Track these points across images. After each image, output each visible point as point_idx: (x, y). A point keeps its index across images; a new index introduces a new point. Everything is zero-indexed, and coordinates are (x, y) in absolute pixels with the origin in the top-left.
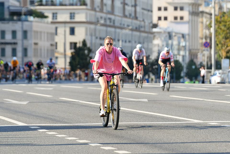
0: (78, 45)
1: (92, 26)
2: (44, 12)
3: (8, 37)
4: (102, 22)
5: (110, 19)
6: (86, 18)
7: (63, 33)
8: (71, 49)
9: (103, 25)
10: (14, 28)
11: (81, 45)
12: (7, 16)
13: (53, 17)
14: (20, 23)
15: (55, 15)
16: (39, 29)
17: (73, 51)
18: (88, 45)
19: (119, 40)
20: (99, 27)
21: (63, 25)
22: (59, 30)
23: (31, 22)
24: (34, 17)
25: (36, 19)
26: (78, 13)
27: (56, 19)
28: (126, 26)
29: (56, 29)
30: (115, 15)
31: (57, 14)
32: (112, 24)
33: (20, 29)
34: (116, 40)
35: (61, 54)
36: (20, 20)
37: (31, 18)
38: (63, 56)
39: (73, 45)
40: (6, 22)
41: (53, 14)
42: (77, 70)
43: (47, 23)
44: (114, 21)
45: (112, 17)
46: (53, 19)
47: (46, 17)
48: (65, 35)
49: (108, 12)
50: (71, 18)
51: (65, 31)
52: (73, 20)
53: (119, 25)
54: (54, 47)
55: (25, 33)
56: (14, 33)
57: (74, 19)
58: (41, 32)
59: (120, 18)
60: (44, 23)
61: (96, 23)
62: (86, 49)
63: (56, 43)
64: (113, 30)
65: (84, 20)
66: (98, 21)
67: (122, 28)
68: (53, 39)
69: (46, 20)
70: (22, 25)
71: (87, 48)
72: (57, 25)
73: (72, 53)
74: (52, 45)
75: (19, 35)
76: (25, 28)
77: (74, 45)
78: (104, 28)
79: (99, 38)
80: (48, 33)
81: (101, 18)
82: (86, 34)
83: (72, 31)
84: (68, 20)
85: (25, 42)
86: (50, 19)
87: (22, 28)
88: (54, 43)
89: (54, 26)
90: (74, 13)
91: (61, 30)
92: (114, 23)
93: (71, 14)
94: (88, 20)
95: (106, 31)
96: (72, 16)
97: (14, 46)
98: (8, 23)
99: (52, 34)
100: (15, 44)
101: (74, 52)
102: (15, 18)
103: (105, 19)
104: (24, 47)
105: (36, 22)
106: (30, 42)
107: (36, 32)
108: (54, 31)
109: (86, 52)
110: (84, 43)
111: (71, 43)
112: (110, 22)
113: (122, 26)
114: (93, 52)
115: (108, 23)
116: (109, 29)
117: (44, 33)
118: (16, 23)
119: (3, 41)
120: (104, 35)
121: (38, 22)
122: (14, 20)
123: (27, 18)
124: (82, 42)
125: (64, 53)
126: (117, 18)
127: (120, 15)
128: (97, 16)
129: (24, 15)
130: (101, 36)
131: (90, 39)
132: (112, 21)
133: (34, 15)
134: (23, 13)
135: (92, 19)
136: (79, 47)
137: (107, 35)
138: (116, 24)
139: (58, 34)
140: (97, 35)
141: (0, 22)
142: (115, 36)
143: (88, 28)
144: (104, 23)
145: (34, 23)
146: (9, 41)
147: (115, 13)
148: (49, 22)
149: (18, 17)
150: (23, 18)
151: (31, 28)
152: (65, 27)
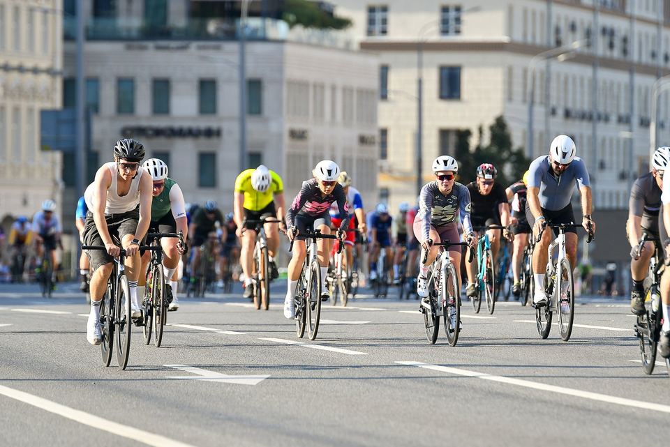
0: (473, 142)
1: (535, 64)
2: (334, 6)
3: (184, 107)
4: (576, 44)
5: (609, 33)
6: (510, 29)
7: (413, 89)
9: (578, 58)
10: (205, 71)
11: (486, 141)
12: (178, 18)
13: (371, 22)
14: (231, 47)
15: (378, 16)
16: (311, 76)
18: (517, 142)
19: (645, 123)
20: (560, 67)
21: (413, 56)
22: (395, 80)
23: (281, 42)
24: (291, 25)
25: (300, 32)
26: (476, 9)
27: (384, 32)
29: (384, 70)
30: (631, 18)
31: (388, 13)
32: (616, 53)
33: (235, 74)
34: (635, 121)
35: (404, 178)
36: (231, 36)
37: (280, 29)
38: (411, 187)
39: (453, 140)
40: (173, 44)
41: (372, 10)
43: (347, 48)
44: (625, 40)
45: (620, 25)
46: (370, 32)
47: (342, 24)
48: (420, 100)
49: (600, 4)
50: (445, 32)
51: (420, 82)
52: (452, 38)
53: (646, 59)
54: (376, 149)
55: (254, 88)
56: (207, 88)
57: (458, 32)
58: (319, 87)
59: (652, 30)
60: (333, 48)
61: (552, 48)
62: (507, 160)
63: (384, 132)
64: (621, 77)
65: (500, 36)
66: (559, 43)
67: (658, 73)
68: (371, 117)
69: (340, 36)
70: (243, 54)
71: (512, 154)
72: (387, 58)
74: (363, 140)
75: (230, 98)
76: (252, 71)
77: (455, 141)
78: (586, 71)
79: (560, 112)
80: (347, 91)
81: (573, 28)
82: (509, 97)
83: (451, 85)
84: (434, 36)
85: (253, 125)
86: (357, 33)
87: (242, 67)
88: (374, 133)
89: (373, 62)
90: (458, 9)
91: (401, 80)
92: (625, 52)
93: (445, 10)
94: (518, 37)
95: (594, 83)
96: (450, 19)
97: (205, 144)
98: (184, 48)
99: (364, 93)
100: (210, 133)
102: (212, 26)
103: (588, 33)
104: (249, 149)
105: (299, 43)
106: (273, 127)
107: (301, 86)
108: (374, 84)
109: (508, 170)
110: (500, 131)
111: (444, 133)
112: (611, 46)
113: (660, 62)
115: (601, 48)
116: (605, 75)
117: (334, 88)
118: (218, 48)
119: (161, 122)
120: (582, 103)
121: (309, 44)
122: (206, 37)
123: (264, 29)
124: (492, 128)
125: (414, 175)
126: (638, 27)
127: (651, 16)
128: (554, 21)
129: (252, 14)
130: (570, 105)
131: (525, 117)
132: (618, 43)
133: (292, 17)
134: (244, 8)
135: (534, 36)
136: (478, 148)
137: (594, 103)
138: (635, 57)
139: (391, 96)
140: (553, 102)
141: (150, 44)
142: (631, 108)
143: (518, 73)
144: (586, 51)
145: (288, 49)
146: (186, 125)
147: (628, 10)
148: (355, 46)
149: (225, 26)
150: (246, 26)
151: (281, 70)
152: (420, 65)
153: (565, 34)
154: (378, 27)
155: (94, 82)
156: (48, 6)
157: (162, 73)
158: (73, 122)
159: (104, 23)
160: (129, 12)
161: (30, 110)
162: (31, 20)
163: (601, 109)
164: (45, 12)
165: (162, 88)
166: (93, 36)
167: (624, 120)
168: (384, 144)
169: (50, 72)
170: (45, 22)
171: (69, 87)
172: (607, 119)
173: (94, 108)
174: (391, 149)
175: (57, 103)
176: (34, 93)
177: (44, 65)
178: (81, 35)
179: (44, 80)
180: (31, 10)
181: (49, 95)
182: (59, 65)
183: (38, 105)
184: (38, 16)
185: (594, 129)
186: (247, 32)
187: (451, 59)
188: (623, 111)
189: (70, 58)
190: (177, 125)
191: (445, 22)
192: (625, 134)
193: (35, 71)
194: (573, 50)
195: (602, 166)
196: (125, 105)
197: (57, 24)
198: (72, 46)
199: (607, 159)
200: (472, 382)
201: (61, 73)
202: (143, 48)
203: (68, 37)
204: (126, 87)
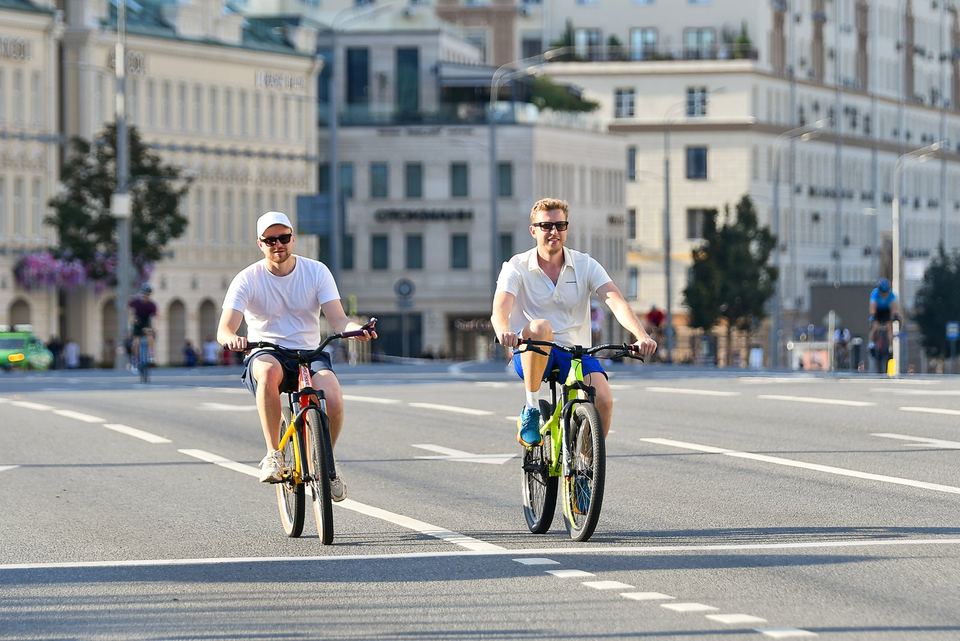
0: (720, 221)
1: (780, 143)
2: (582, 89)
3: (437, 190)
4: (820, 123)
5: (851, 112)
6: (754, 111)
7: (660, 170)
8: (691, 235)
9: (822, 137)
10: (458, 154)
11: (733, 220)
12: (429, 103)
13: (619, 104)
14: (482, 131)
15: (626, 98)
16: (560, 158)
17: (699, 243)
18: (763, 220)
19: (888, 200)
20: (804, 146)
21: (660, 138)
22: (642, 162)
23: (529, 126)
24: (541, 108)
25: (549, 115)
26: (721, 91)
27: (631, 114)
28: (916, 141)
29: (632, 153)
30: (873, 97)
31: (635, 95)
32: (859, 132)
33: (486, 158)
34: (878, 197)
35: (653, 256)
36: (482, 120)
37: (529, 113)
38: (660, 266)
39: (700, 219)
40: (426, 128)
41: (619, 93)
42: (717, 324)
43: (595, 131)
44: (867, 119)
45: (862, 104)
46: (618, 114)
47: (590, 107)
48: (667, 180)
49: (842, 84)
50: (691, 112)
51: (667, 163)
52: (698, 119)
53: (888, 137)
54: (625, 229)
55: (504, 173)
56: (459, 173)
57: (704, 113)
58: (568, 169)
59: (893, 109)
60: (583, 130)
61: (795, 128)
62: (753, 238)
63: (633, 213)
64: (864, 155)
65: (744, 116)
66: (802, 122)
67: (899, 150)
68: (620, 198)
69: (586, 118)
70: (493, 139)
71: (757, 232)
72: (634, 139)
73: (695, 253)
74: (612, 220)
75: (481, 181)
76: (503, 155)
77: (702, 220)
78: (829, 150)
79: (805, 190)
80: (596, 172)
81: (816, 107)
82: (755, 175)
83: (697, 165)
84: (680, 118)
85: (505, 208)
86: (605, 116)
87: (493, 151)
88: (623, 213)
89: (621, 143)
90: (704, 91)
91: (649, 162)
92: (867, 130)
93: (691, 91)
94: (763, 117)
95: (837, 160)
96: (696, 100)
97: (457, 227)
98: (435, 133)
99: (612, 175)
100: (462, 216)
101: (704, 249)
102: (463, 111)
103: (831, 113)
104: (502, 230)
105: (548, 126)
106: (524, 208)
107: (550, 168)
108: (622, 164)
109: (754, 247)
110: (746, 210)
111: (692, 213)
112: (854, 124)
113: (902, 139)
114: (784, 249)
115: (844, 127)
116: (848, 153)
117: (582, 170)
118: (469, 133)
119: (414, 206)
120: (826, 180)
121: (558, 127)
122: (458, 121)
123: (512, 112)
124: (738, 207)
125: (662, 254)
126: (880, 106)
127: (893, 94)
128: (798, 101)
129: (501, 98)
130: (814, 183)
131: (770, 195)
132: (860, 121)
133: (540, 100)
134: (494, 93)
135: (778, 115)
136: (725, 227)
137: (838, 180)
138: (877, 134)
139: (639, 176)
140: (798, 180)
141: (403, 130)
142: (874, 184)
143: (763, 152)
144: (829, 130)
145: (539, 133)
146: (439, 207)
147: (871, 89)
148: (603, 128)
149: (476, 110)
150: (494, 111)
151: (530, 153)
152: (667, 147)
153: (809, 114)
154: (625, 109)
155: (348, 167)
156: (303, 93)
157: (415, 158)
158: (328, 207)
159: (358, 110)
160: (382, 99)
161: (286, 196)
162: (286, 108)
163: (845, 185)
164: (300, 100)
165: (415, 174)
166: (347, 122)
167: (868, 197)
168: (633, 224)
169: (306, 158)
170: (300, 110)
171: (324, 171)
172: (850, 196)
173: (348, 193)
174: (640, 229)
175: (312, 187)
176: (290, 179)
177: (299, 150)
178: (334, 121)
179: (299, 166)
180: (286, 99)
181: (304, 180)
182: (313, 151)
183: (295, 190)
184: (293, 104)
185: (838, 208)
186: (497, 117)
187: (696, 139)
188: (867, 188)
189: (324, 144)
190: (429, 208)
191: (691, 103)
192: (868, 211)
193: (291, 157)
194: (816, 129)
195: (847, 242)
196: (379, 189)
197: (312, 111)
198: (326, 133)
199: (851, 235)
200: (716, 457)
201: (315, 159)
202: (395, 133)
203: (323, 124)
204: (379, 171)
